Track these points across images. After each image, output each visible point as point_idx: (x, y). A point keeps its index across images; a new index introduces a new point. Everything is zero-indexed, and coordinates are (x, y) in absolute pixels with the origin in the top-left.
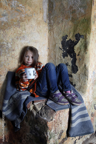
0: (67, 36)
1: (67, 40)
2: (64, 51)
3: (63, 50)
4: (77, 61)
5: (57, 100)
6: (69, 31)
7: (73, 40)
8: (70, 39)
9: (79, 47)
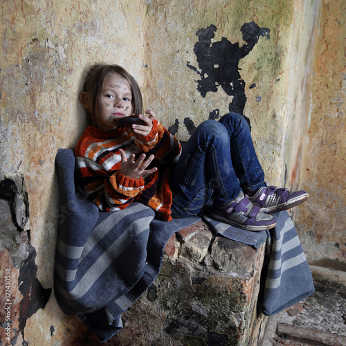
0: (213, 28)
1: (213, 40)
2: (202, 75)
3: (200, 71)
4: (248, 104)
5: (244, 221)
6: (219, 14)
7: (233, 43)
8: (224, 39)
9: (253, 64)
